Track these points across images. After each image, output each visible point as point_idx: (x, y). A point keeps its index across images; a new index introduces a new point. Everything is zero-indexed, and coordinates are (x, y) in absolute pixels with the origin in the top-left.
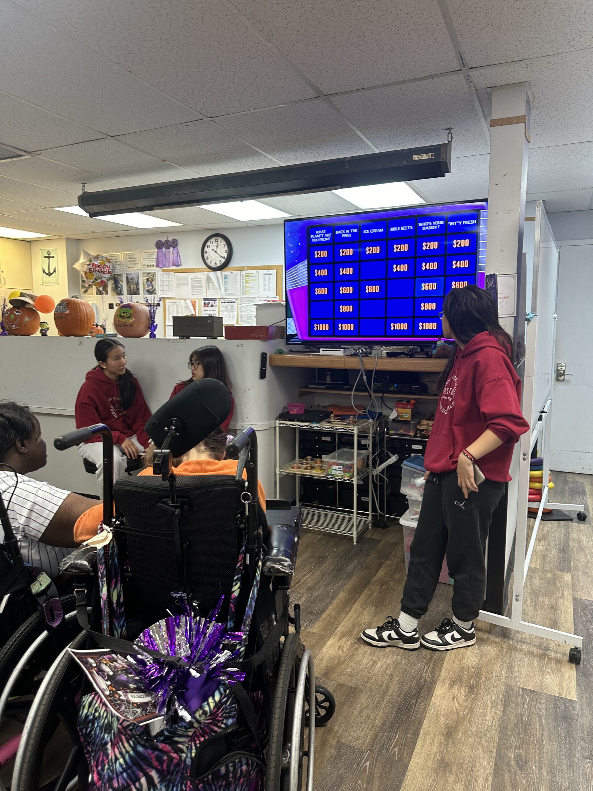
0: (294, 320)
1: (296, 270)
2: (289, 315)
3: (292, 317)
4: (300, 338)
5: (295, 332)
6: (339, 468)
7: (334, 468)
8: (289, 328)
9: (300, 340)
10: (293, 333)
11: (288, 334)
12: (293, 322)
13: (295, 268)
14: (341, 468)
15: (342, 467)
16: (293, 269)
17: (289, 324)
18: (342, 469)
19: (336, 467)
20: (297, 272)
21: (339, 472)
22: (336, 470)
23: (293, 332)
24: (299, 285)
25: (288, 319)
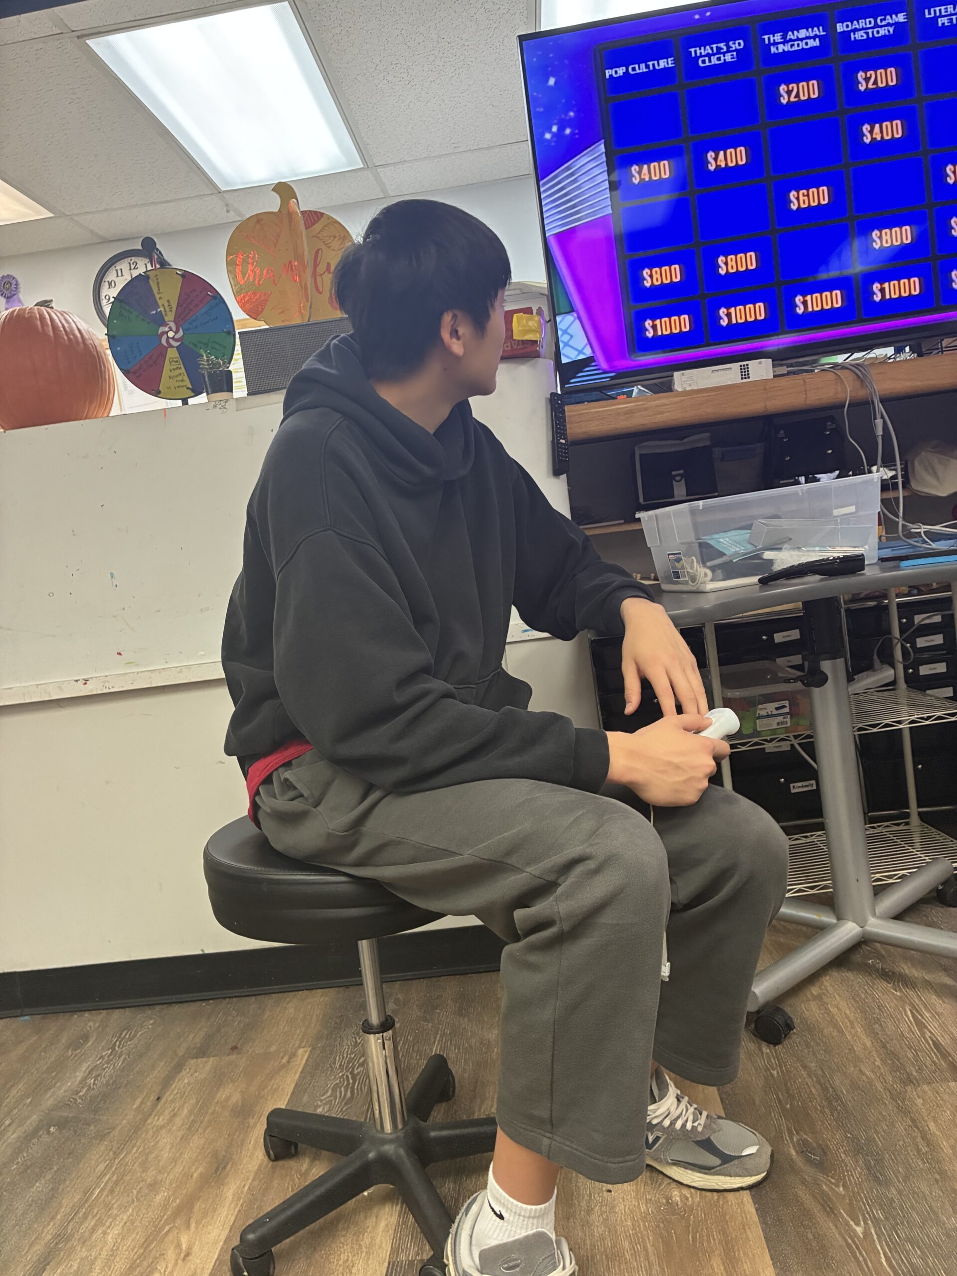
0: (579, 318)
1: (572, 174)
2: (563, 304)
3: (572, 310)
4: (604, 365)
5: (588, 352)
6: (777, 709)
7: (764, 713)
8: (566, 344)
9: (605, 372)
10: (581, 357)
11: (564, 360)
12: (577, 322)
13: (568, 168)
14: (784, 707)
15: (786, 703)
16: (561, 173)
17: (565, 332)
18: (787, 710)
19: (771, 707)
20: (575, 181)
21: (780, 719)
22: (768, 716)
23: (580, 352)
24: (587, 216)
25: (558, 319)
